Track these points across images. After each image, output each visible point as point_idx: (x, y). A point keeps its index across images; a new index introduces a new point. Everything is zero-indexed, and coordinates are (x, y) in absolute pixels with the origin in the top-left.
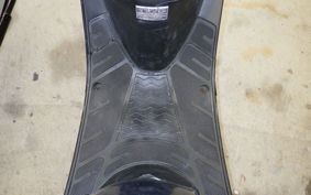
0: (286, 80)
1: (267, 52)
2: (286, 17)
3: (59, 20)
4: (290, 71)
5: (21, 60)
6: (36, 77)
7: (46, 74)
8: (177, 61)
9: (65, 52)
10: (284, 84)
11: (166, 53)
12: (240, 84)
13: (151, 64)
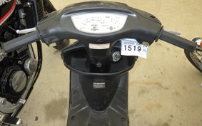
0: (170, 121)
1: (159, 106)
2: (167, 89)
3: (51, 90)
4: (172, 116)
5: (30, 109)
6: (37, 119)
7: (42, 117)
8: (110, 107)
9: (53, 106)
10: (169, 123)
11: (105, 102)
12: (146, 122)
13: (98, 108)
